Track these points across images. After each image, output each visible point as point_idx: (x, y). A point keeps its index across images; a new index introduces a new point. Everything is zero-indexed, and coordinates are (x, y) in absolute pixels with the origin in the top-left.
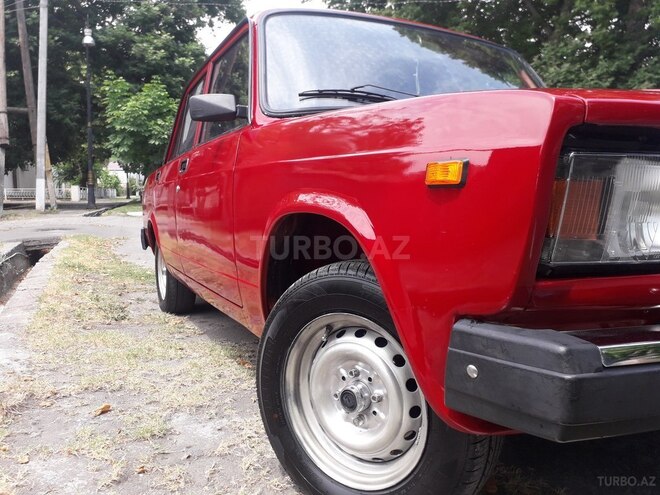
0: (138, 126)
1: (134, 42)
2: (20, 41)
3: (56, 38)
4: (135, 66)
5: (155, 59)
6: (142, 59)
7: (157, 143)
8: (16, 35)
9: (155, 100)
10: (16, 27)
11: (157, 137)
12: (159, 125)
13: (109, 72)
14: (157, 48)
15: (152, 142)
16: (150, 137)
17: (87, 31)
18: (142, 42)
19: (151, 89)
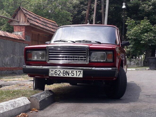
0: (137, 36)
1: (141, 5)
2: (102, 11)
3: (113, 8)
4: (141, 13)
5: (148, 10)
6: (143, 10)
7: (143, 42)
8: (101, 9)
9: (144, 26)
10: (101, 6)
11: (143, 40)
12: (145, 36)
13: (128, 18)
14: (150, 6)
15: (141, 42)
16: (141, 40)
17: (124, 4)
18: (144, 4)
19: (143, 22)
